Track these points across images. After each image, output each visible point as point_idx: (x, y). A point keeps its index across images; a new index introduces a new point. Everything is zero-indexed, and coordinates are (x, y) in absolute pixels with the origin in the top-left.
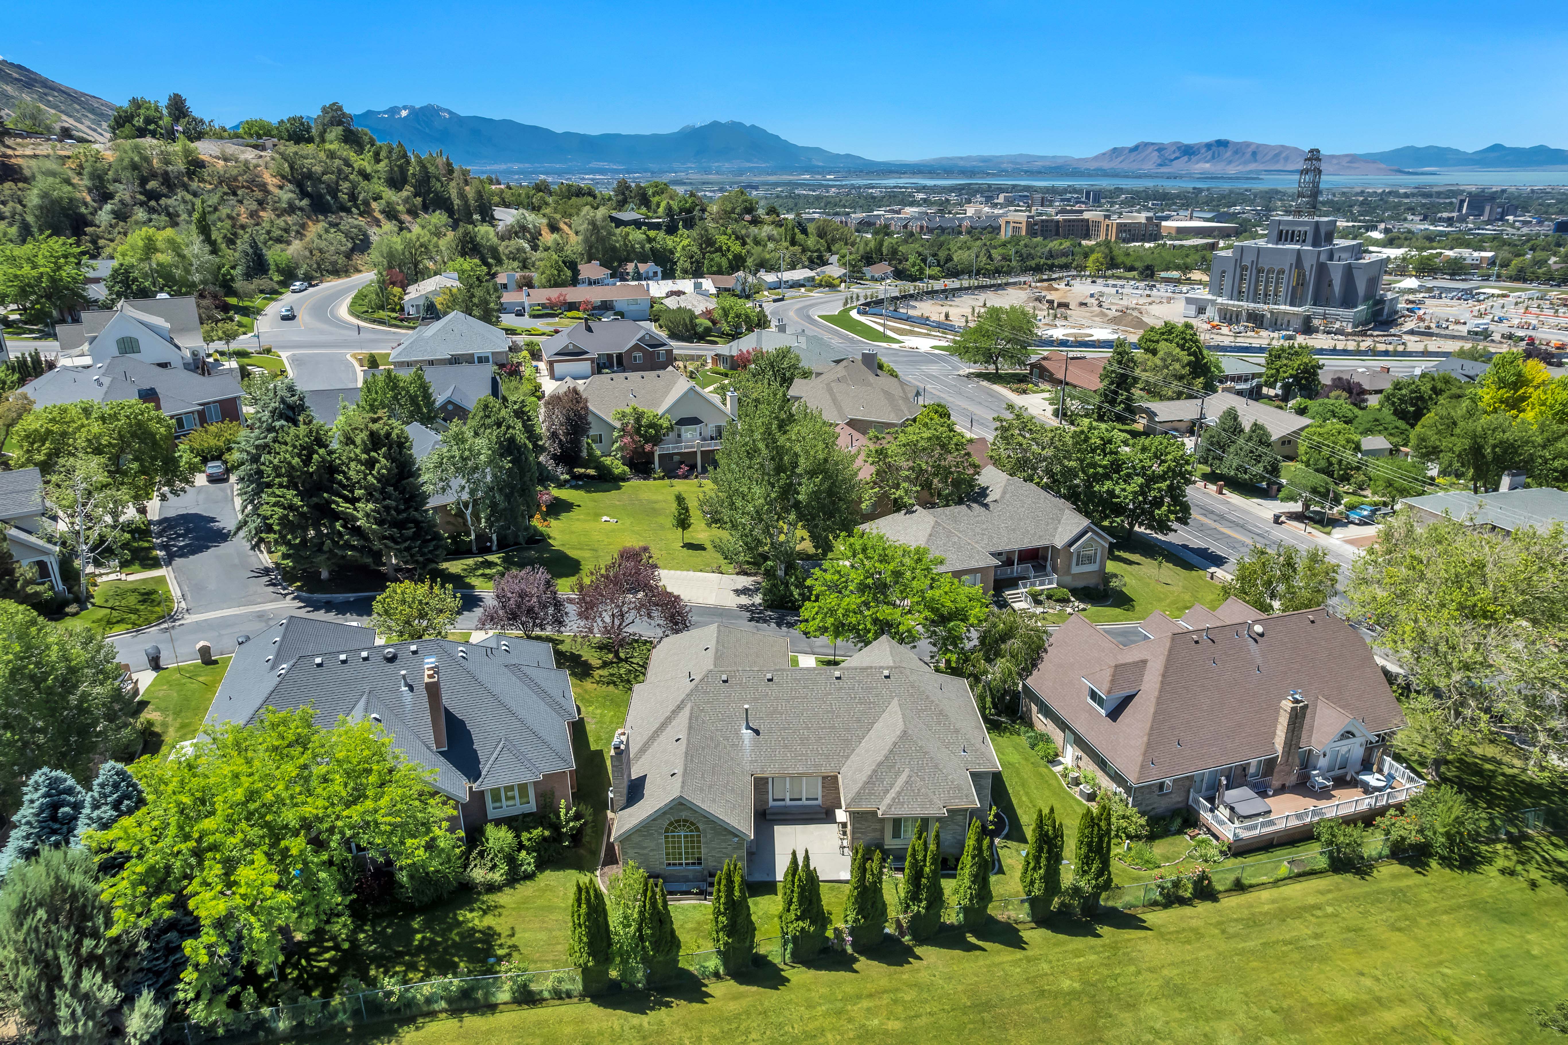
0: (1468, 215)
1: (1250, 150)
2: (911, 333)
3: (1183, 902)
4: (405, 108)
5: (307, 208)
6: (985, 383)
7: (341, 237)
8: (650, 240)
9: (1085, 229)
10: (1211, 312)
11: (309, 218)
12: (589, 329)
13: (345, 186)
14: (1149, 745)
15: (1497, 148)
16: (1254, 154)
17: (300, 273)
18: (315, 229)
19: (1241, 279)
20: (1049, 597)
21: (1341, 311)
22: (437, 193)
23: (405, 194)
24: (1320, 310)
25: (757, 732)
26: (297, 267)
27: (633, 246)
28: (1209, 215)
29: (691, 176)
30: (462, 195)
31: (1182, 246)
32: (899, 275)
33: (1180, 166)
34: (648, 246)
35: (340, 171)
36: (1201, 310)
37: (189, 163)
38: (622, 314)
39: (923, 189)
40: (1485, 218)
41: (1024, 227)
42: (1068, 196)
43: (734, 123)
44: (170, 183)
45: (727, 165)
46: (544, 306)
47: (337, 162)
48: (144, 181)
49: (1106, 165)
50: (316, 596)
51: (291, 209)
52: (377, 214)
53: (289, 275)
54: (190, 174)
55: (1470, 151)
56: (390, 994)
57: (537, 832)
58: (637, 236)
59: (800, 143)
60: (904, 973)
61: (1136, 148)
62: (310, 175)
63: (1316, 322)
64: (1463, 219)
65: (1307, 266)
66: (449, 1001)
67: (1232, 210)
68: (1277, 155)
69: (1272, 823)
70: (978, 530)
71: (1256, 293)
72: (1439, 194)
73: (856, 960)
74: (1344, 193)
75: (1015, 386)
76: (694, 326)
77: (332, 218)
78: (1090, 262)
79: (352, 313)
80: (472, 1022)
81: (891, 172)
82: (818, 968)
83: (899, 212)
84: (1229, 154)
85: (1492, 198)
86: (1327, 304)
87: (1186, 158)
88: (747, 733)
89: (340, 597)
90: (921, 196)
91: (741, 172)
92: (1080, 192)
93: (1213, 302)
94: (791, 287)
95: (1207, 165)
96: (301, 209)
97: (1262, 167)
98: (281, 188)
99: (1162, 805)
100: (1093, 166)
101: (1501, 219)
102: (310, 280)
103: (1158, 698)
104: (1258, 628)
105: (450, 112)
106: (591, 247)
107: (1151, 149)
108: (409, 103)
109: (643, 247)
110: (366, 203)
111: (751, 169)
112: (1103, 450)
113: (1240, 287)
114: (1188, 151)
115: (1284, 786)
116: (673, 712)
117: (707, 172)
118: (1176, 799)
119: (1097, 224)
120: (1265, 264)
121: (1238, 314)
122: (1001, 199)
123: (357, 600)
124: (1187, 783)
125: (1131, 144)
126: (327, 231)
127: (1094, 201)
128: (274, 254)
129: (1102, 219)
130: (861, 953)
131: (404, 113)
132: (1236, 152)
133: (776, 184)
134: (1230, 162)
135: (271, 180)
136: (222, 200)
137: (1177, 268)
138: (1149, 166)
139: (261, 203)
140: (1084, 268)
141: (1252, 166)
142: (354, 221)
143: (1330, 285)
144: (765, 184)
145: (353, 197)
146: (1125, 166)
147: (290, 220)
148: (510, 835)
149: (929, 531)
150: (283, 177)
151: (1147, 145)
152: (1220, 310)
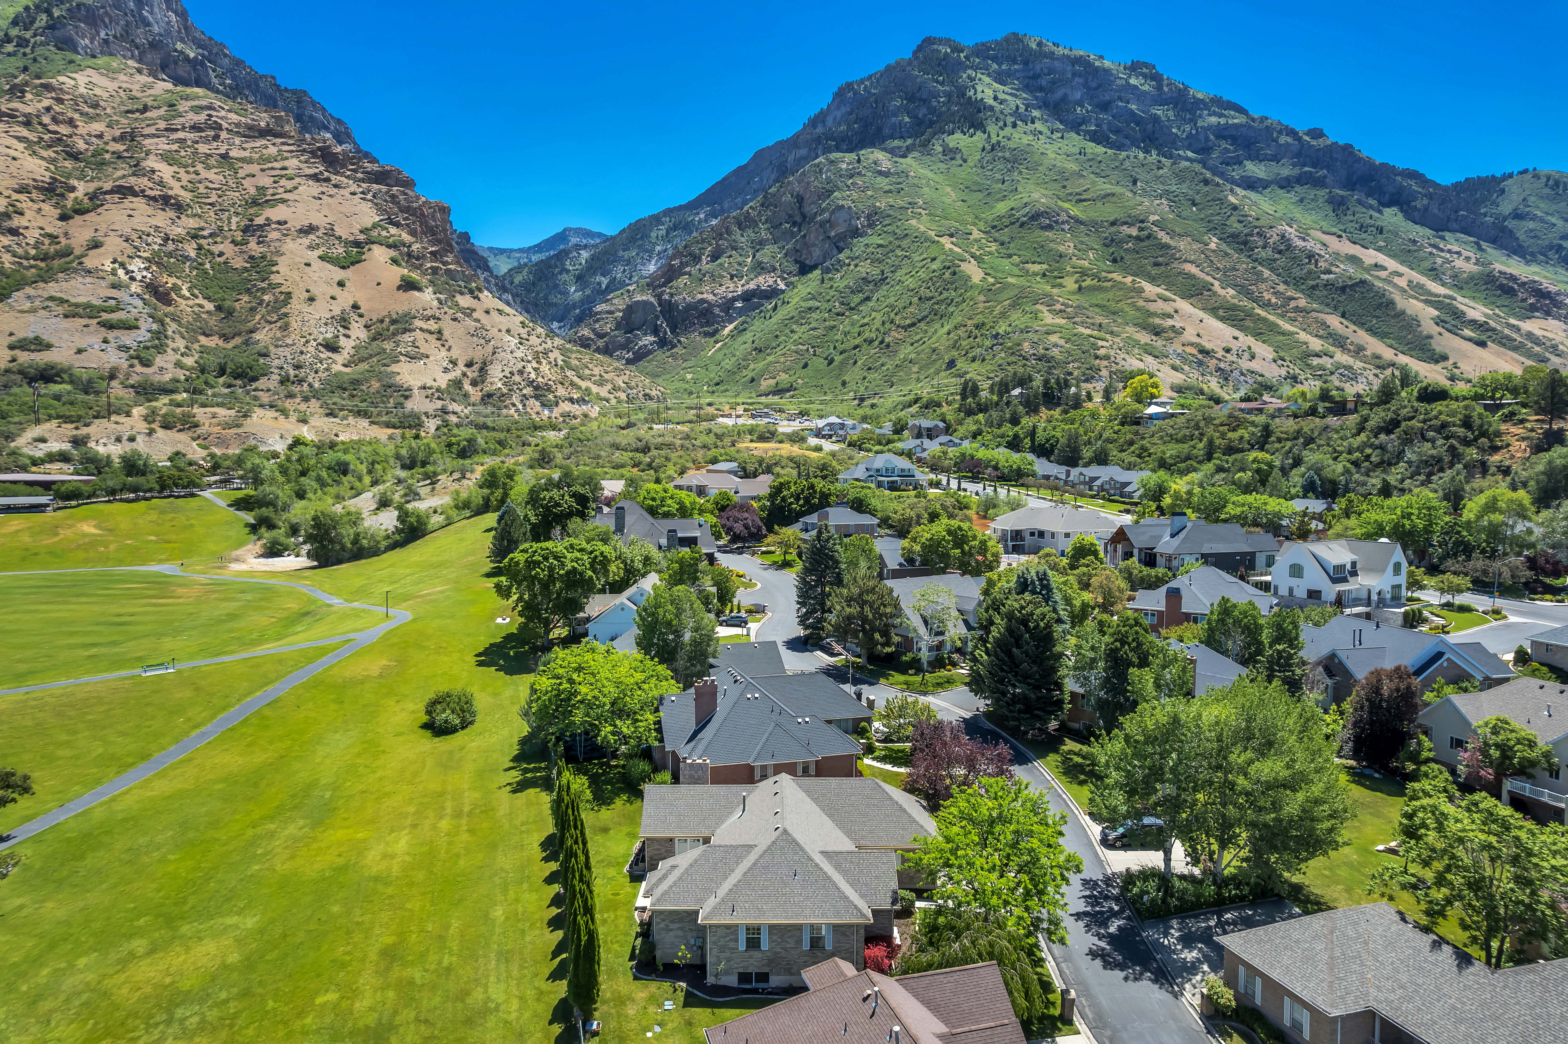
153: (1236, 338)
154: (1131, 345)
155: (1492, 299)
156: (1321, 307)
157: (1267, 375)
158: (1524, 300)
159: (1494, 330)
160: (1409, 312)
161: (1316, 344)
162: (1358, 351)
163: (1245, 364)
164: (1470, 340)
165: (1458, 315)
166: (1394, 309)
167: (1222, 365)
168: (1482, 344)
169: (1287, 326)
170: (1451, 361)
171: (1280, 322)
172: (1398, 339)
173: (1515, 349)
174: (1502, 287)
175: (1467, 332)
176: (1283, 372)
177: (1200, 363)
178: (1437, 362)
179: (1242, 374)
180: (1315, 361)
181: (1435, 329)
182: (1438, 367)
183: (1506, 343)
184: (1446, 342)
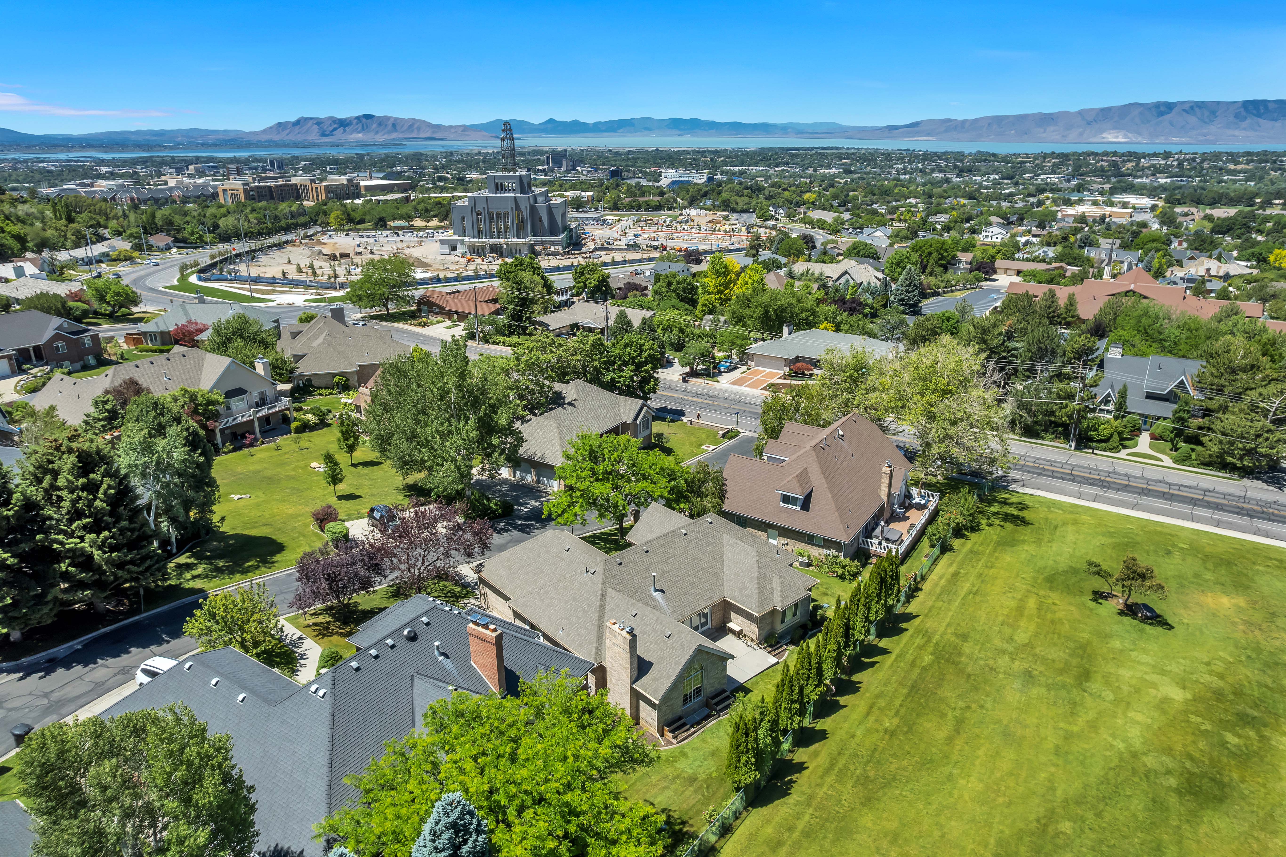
0: (554, 167)
1: (390, 123)
2: (274, 292)
9: (295, 193)
10: (460, 249)
15: (551, 121)
16: (394, 125)
19: (478, 221)
21: (552, 239)
24: (539, 239)
25: (662, 591)
28: (381, 175)
31: (386, 201)
33: (339, 136)
36: (453, 248)
39: (102, 162)
40: (564, 169)
41: (241, 193)
42: (255, 165)
49: (276, 138)
50: (24, 660)
55: (537, 123)
61: (298, 123)
63: (538, 248)
64: (552, 171)
65: (523, 208)
67: (394, 170)
68: (411, 126)
70: (577, 423)
71: (491, 231)
72: (529, 153)
74: (468, 154)
75: (414, 322)
76: (69, 310)
78: (332, 219)
81: (56, 146)
83: (91, 186)
84: (374, 126)
85: (564, 154)
86: (542, 235)
87: (341, 129)
88: (657, 595)
89: (61, 650)
90: (104, 169)
92: (263, 161)
93: (463, 242)
94: (89, 263)
95: (360, 135)
97: (401, 136)
100: (264, 138)
101: (574, 169)
103: (828, 488)
104: (841, 432)
107: (311, 123)
113: (478, 228)
114: (343, 124)
116: (601, 600)
119: (305, 187)
120: (494, 209)
121: (483, 248)
122: (192, 169)
123: (87, 646)
125: (293, 119)
127: (279, 168)
129: (308, 183)
132: (380, 124)
134: (377, 133)
137: (402, 217)
138: (313, 136)
140: (327, 224)
141: (394, 135)
143: (541, 221)
146: (292, 138)
149: (556, 431)
151: (307, 119)
152: (469, 247)
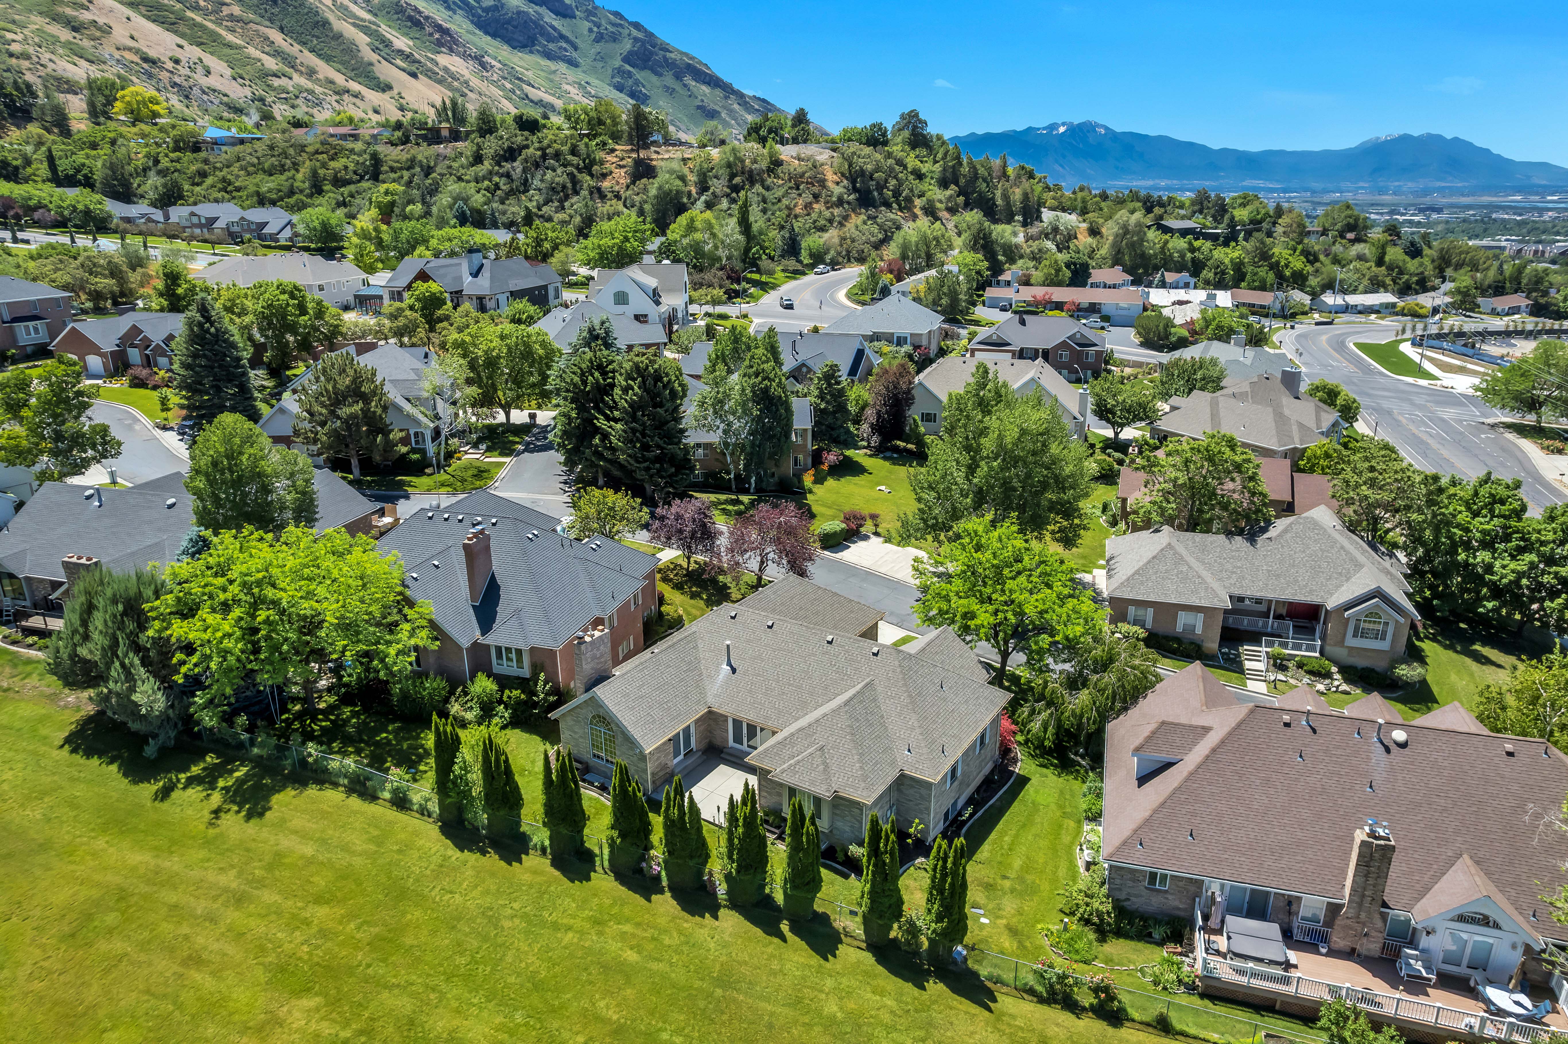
2: (1464, 371)
3: (1070, 1005)
4: (1063, 124)
5: (855, 203)
6: (1511, 436)
7: (875, 229)
8: (1192, 250)
11: (854, 210)
12: (1023, 322)
13: (893, 182)
14: (1147, 821)
17: (828, 258)
18: (857, 220)
20: (1300, 666)
22: (980, 193)
23: (949, 193)
25: (734, 671)
26: (827, 252)
27: (1171, 255)
29: (1359, 197)
30: (1006, 197)
32: (1538, 310)
34: (1189, 255)
35: (892, 170)
37: (772, 162)
38: (1106, 318)
43: (1430, 136)
44: (752, 178)
45: (1410, 184)
46: (1029, 304)
47: (891, 161)
48: (732, 176)
51: (840, 202)
52: (918, 211)
53: (818, 258)
54: (770, 171)
56: (310, 755)
57: (516, 693)
58: (1178, 244)
59: (1518, 159)
60: (690, 923)
62: (862, 172)
66: (351, 781)
69: (1287, 981)
70: (1229, 566)
73: (662, 892)
75: (1547, 443)
76: (1167, 335)
77: (872, 211)
79: (849, 296)
80: (355, 802)
82: (623, 883)
88: (726, 668)
91: (1426, 192)
94: (1360, 312)
96: (849, 203)
98: (838, 183)
99: (1151, 903)
102: (834, 265)
103: (1191, 774)
104: (1399, 735)
105: (1106, 128)
106: (1119, 252)
108: (1068, 120)
109: (1183, 256)
110: (909, 200)
111: (1440, 190)
112: (1491, 511)
115: (1353, 950)
117: (1382, 191)
118: (1175, 903)
124: (1192, 888)
126: (865, 223)
128: (811, 242)
130: (671, 889)
131: (1062, 129)
133: (1469, 207)
135: (831, 177)
136: (786, 194)
139: (816, 197)
142: (887, 216)
144: (1452, 206)
145: (897, 193)
147: (836, 211)
148: (495, 687)
149: (1156, 553)
150: (843, 175)
153: (181, 47)
154: (51, 43)
155: (406, 30)
156: (259, 19)
157: (232, 95)
158: (431, 35)
159: (419, 62)
160: (345, 34)
161: (271, 63)
162: (311, 73)
163: (204, 81)
164: (404, 70)
165: (388, 44)
166: (331, 30)
167: (177, 80)
168: (414, 75)
169: (230, 38)
170: (396, 91)
171: (223, 33)
172: (342, 63)
173: (440, 82)
174: (410, 18)
175: (399, 62)
176: (247, 92)
177: (150, 76)
178: (384, 91)
179: (204, 92)
180: (276, 82)
181: (374, 57)
182: (386, 96)
183: (431, 75)
184: (387, 71)
